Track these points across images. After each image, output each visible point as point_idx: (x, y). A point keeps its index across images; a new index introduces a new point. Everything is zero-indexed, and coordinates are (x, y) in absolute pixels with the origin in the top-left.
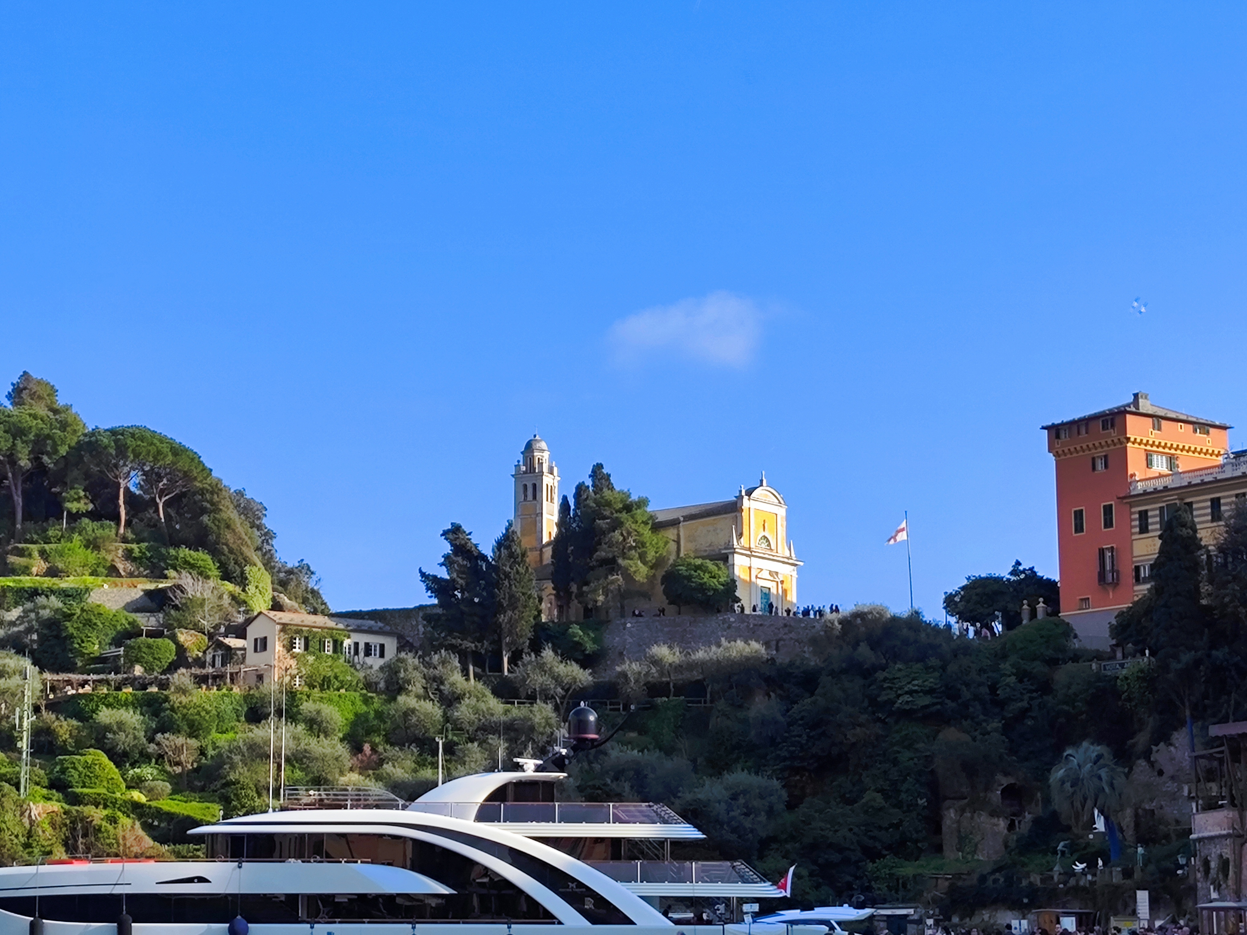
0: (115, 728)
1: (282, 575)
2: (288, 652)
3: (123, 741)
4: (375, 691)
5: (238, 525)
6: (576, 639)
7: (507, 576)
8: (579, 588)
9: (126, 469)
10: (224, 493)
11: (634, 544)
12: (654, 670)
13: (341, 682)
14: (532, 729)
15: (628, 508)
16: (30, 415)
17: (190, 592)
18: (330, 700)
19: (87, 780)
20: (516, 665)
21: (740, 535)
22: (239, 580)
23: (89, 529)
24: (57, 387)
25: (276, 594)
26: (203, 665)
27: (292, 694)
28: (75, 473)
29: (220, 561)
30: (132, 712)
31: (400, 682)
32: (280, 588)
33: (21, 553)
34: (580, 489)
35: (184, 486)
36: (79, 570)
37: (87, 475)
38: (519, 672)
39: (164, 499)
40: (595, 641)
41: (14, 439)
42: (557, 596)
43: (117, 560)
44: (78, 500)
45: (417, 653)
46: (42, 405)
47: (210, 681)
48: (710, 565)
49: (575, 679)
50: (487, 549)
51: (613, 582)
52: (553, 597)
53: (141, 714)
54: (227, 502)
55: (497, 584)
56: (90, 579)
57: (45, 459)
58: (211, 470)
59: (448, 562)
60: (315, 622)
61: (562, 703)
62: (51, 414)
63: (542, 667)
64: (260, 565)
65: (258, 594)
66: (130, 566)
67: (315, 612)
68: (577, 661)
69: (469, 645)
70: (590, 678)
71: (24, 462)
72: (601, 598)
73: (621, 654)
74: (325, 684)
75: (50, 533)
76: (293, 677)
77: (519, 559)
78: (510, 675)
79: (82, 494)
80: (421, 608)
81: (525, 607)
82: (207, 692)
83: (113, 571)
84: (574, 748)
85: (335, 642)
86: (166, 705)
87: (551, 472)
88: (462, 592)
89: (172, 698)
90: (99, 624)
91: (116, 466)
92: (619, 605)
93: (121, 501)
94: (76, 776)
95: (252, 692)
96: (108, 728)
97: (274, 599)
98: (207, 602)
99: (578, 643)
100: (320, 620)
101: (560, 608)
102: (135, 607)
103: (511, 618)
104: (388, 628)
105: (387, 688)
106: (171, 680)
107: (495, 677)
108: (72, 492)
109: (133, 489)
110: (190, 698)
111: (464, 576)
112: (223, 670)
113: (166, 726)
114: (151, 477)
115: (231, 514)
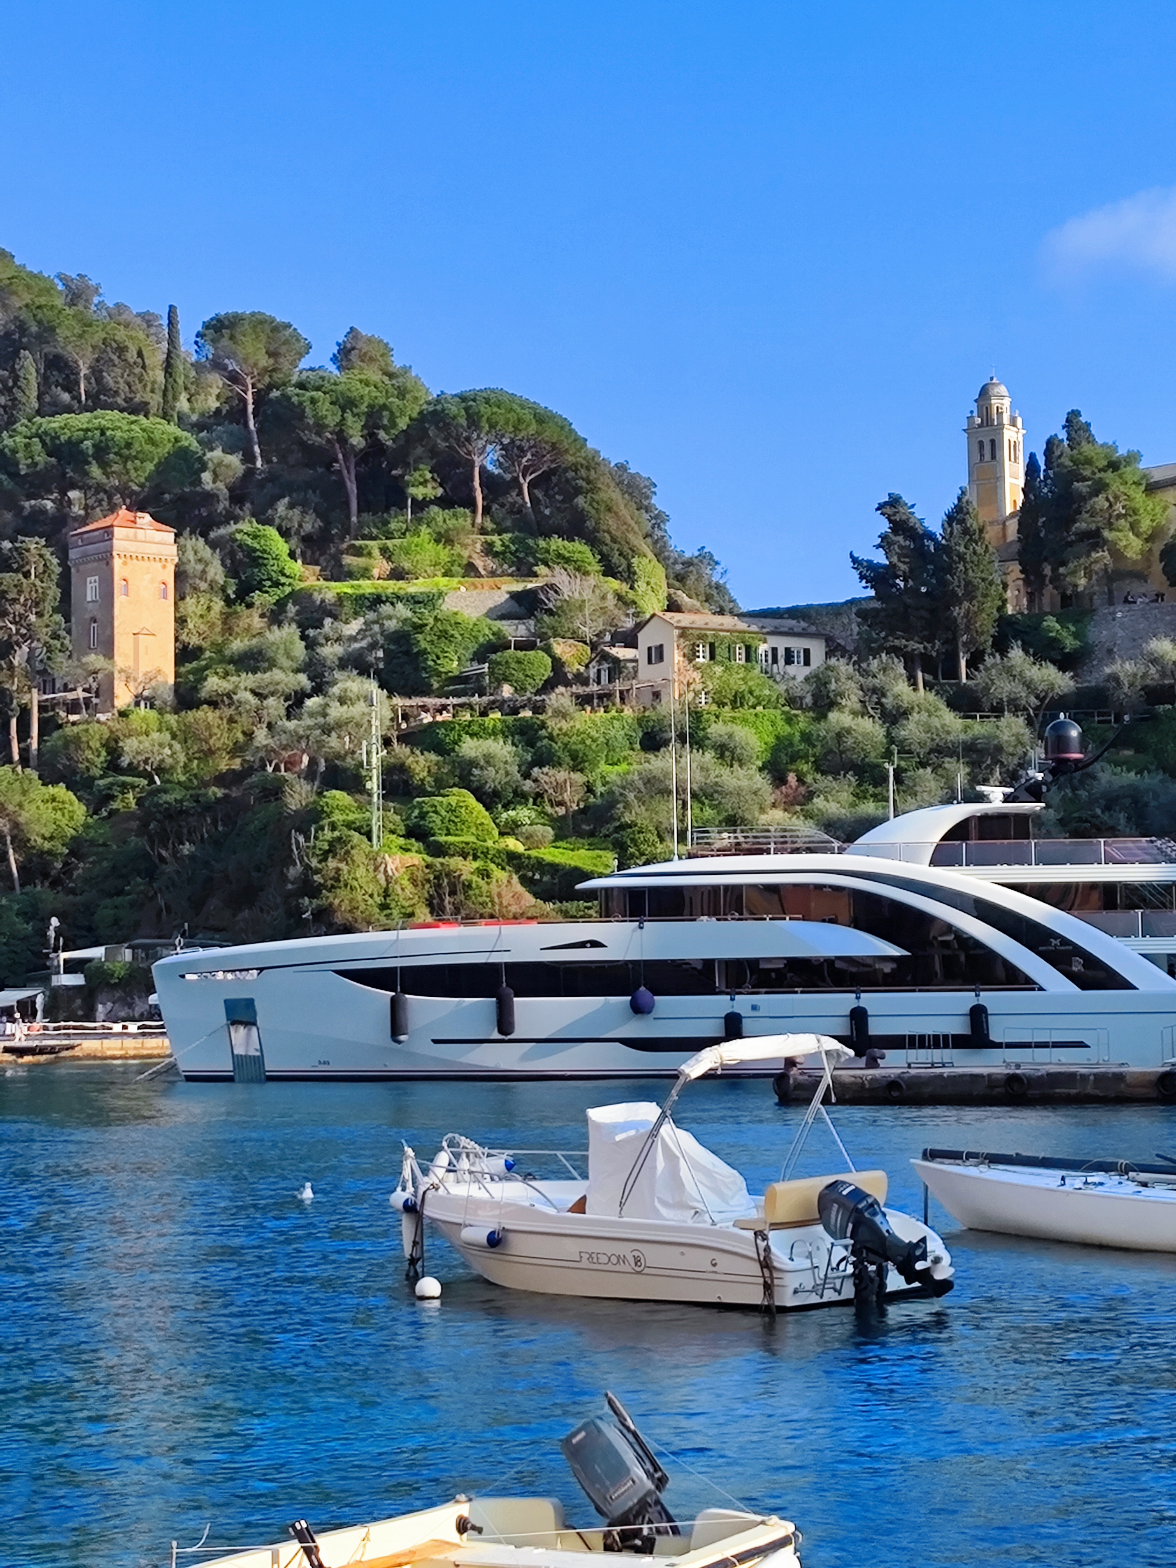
0: (482, 763)
1: (679, 567)
2: (690, 661)
3: (492, 777)
4: (801, 708)
5: (622, 507)
6: (1053, 634)
7: (961, 557)
8: (1054, 570)
9: (480, 444)
10: (602, 467)
11: (1123, 512)
12: (1153, 670)
13: (757, 698)
14: (999, 749)
15: (1114, 466)
16: (361, 381)
17: (566, 593)
18: (745, 721)
19: (452, 826)
20: (977, 669)
22: (625, 575)
23: (440, 519)
24: (391, 346)
25: (672, 591)
26: (585, 682)
27: (697, 716)
28: (420, 450)
29: (601, 553)
30: (501, 742)
31: (831, 695)
32: (677, 584)
33: (358, 552)
34: (1051, 444)
35: (552, 461)
36: (430, 570)
37: (431, 452)
38: (981, 678)
39: (529, 479)
40: (1076, 636)
41: (344, 411)
42: (1027, 582)
43: (475, 556)
44: (424, 483)
45: (851, 658)
46: (375, 369)
47: (596, 701)
49: (1052, 687)
50: (935, 524)
51: (1096, 561)
52: (1021, 582)
53: (513, 744)
54: (607, 479)
55: (949, 569)
56: (443, 582)
57: (382, 435)
58: (586, 440)
59: (885, 542)
60: (722, 624)
61: (1036, 715)
62: (386, 379)
63: (1009, 672)
64: (650, 555)
65: (650, 592)
66: (491, 563)
67: (721, 612)
68: (1054, 662)
69: (916, 646)
70: (1072, 683)
71: (357, 440)
72: (1082, 582)
73: (1110, 651)
74: (737, 701)
75: (393, 526)
76: (697, 694)
77: (976, 537)
78: (970, 683)
79: (429, 476)
80: (852, 602)
81: (985, 596)
82: (592, 715)
83: (470, 569)
84: (1053, 772)
85: (748, 648)
86: (543, 732)
87: (1013, 423)
88: (905, 580)
89: (550, 723)
90: (457, 635)
91: (468, 439)
92: (1106, 589)
93: (477, 483)
94: (438, 822)
95: (647, 714)
96: (472, 763)
97: (669, 597)
98: (587, 604)
99: (1055, 639)
100: (728, 621)
101: (1031, 597)
102: (500, 614)
103: (968, 611)
104: (813, 629)
105: (815, 703)
106: (548, 701)
107: (950, 685)
108: (417, 474)
109: (490, 467)
110: (572, 723)
111: (907, 560)
112: (611, 687)
113: (543, 759)
114: (512, 452)
115: (611, 494)
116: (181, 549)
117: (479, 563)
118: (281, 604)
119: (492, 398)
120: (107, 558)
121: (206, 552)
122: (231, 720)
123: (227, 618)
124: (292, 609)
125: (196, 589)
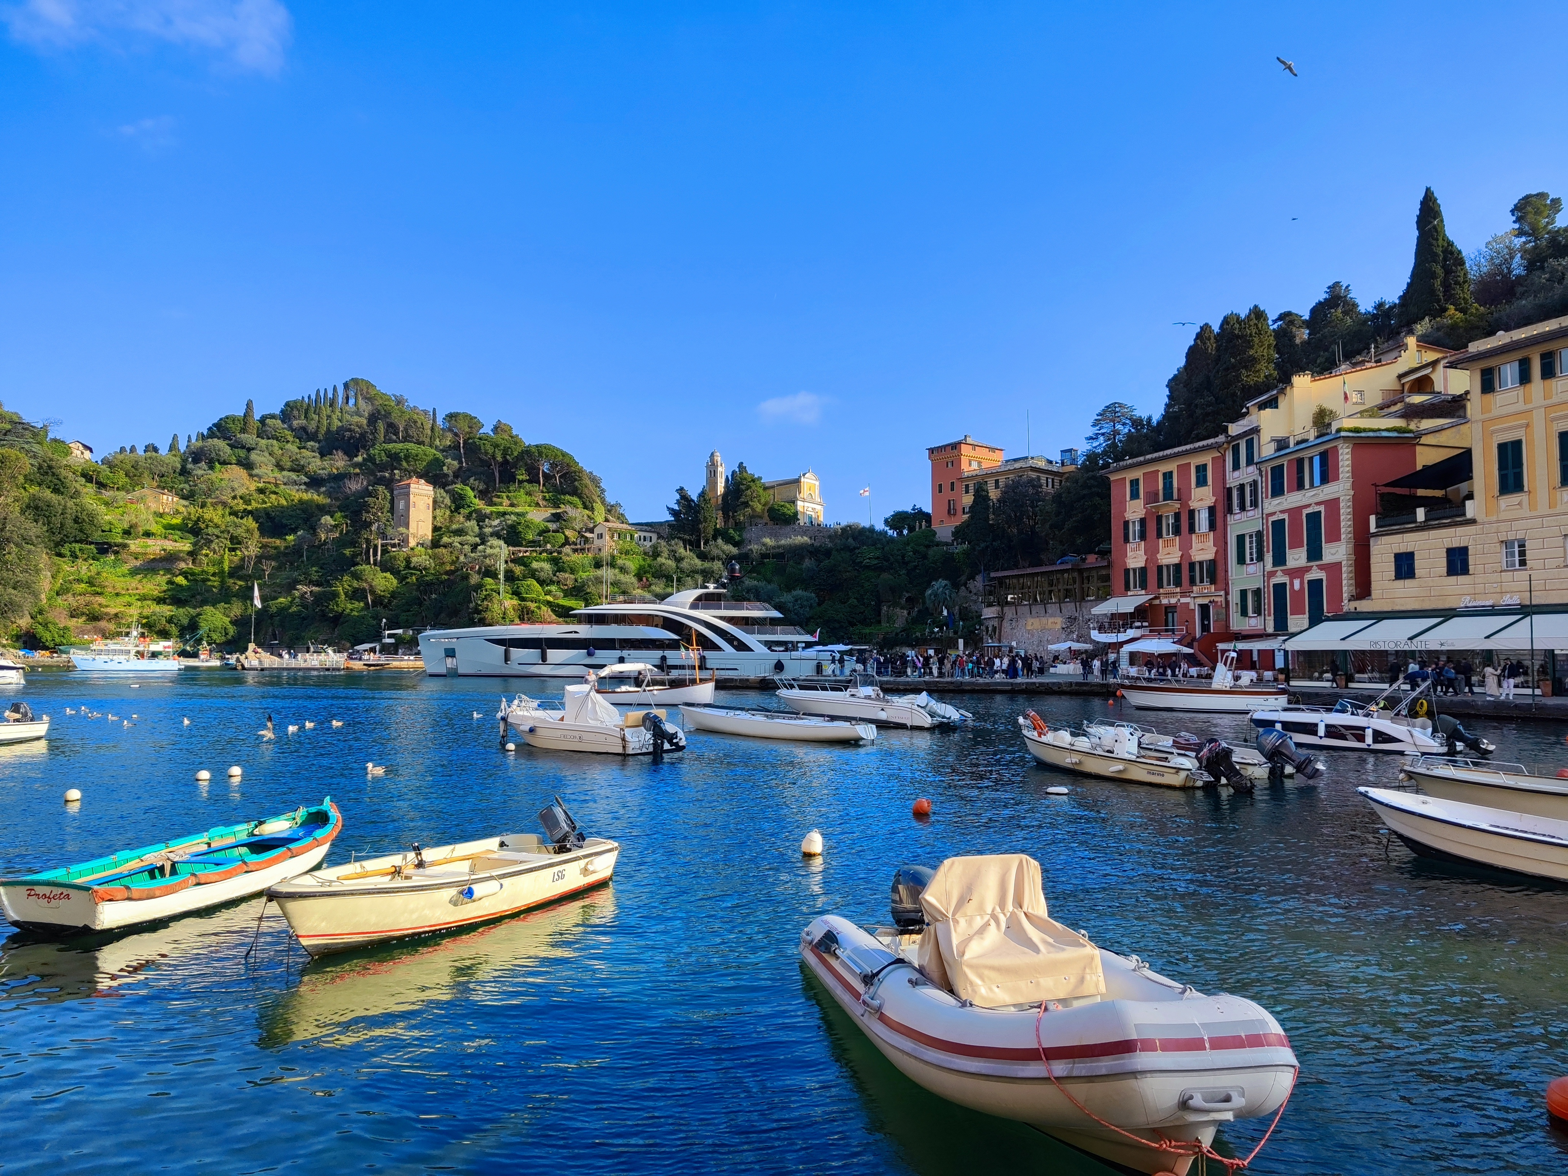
0: (539, 570)
1: (609, 507)
2: (612, 539)
3: (543, 575)
4: (647, 555)
5: (590, 486)
9: (542, 462)
10: (584, 472)
13: (633, 551)
14: (712, 571)
16: (501, 438)
17: (571, 515)
20: (706, 545)
22: (591, 510)
23: (527, 487)
24: (513, 427)
25: (607, 515)
26: (576, 545)
27: (613, 557)
28: (521, 463)
29: (584, 502)
30: (546, 564)
31: (657, 551)
32: (609, 514)
33: (499, 497)
35: (568, 470)
36: (524, 504)
37: (526, 464)
38: (708, 548)
39: (560, 475)
40: (739, 536)
41: (494, 448)
43: (540, 500)
44: (522, 475)
47: (579, 551)
52: (722, 518)
53: (550, 564)
56: (528, 508)
58: (579, 463)
61: (724, 561)
64: (600, 503)
65: (599, 515)
66: (545, 503)
67: (623, 523)
68: (731, 544)
69: (687, 537)
70: (737, 551)
74: (627, 553)
75: (511, 488)
76: (613, 549)
79: (524, 472)
82: (578, 556)
83: (538, 505)
85: (632, 536)
86: (561, 561)
89: (563, 558)
90: (532, 527)
91: (538, 460)
93: (541, 476)
95: (596, 556)
96: (536, 570)
97: (606, 518)
98: (578, 518)
99: (732, 537)
100: (625, 526)
101: (725, 523)
102: (547, 520)
106: (563, 550)
108: (520, 472)
109: (546, 471)
110: (571, 558)
112: (585, 546)
113: (561, 570)
114: (553, 466)
115: (587, 481)
116: (435, 493)
118: (471, 513)
119: (548, 447)
120: (408, 494)
121: (444, 494)
122: (451, 552)
123: (451, 517)
124: (474, 515)
125: (440, 507)
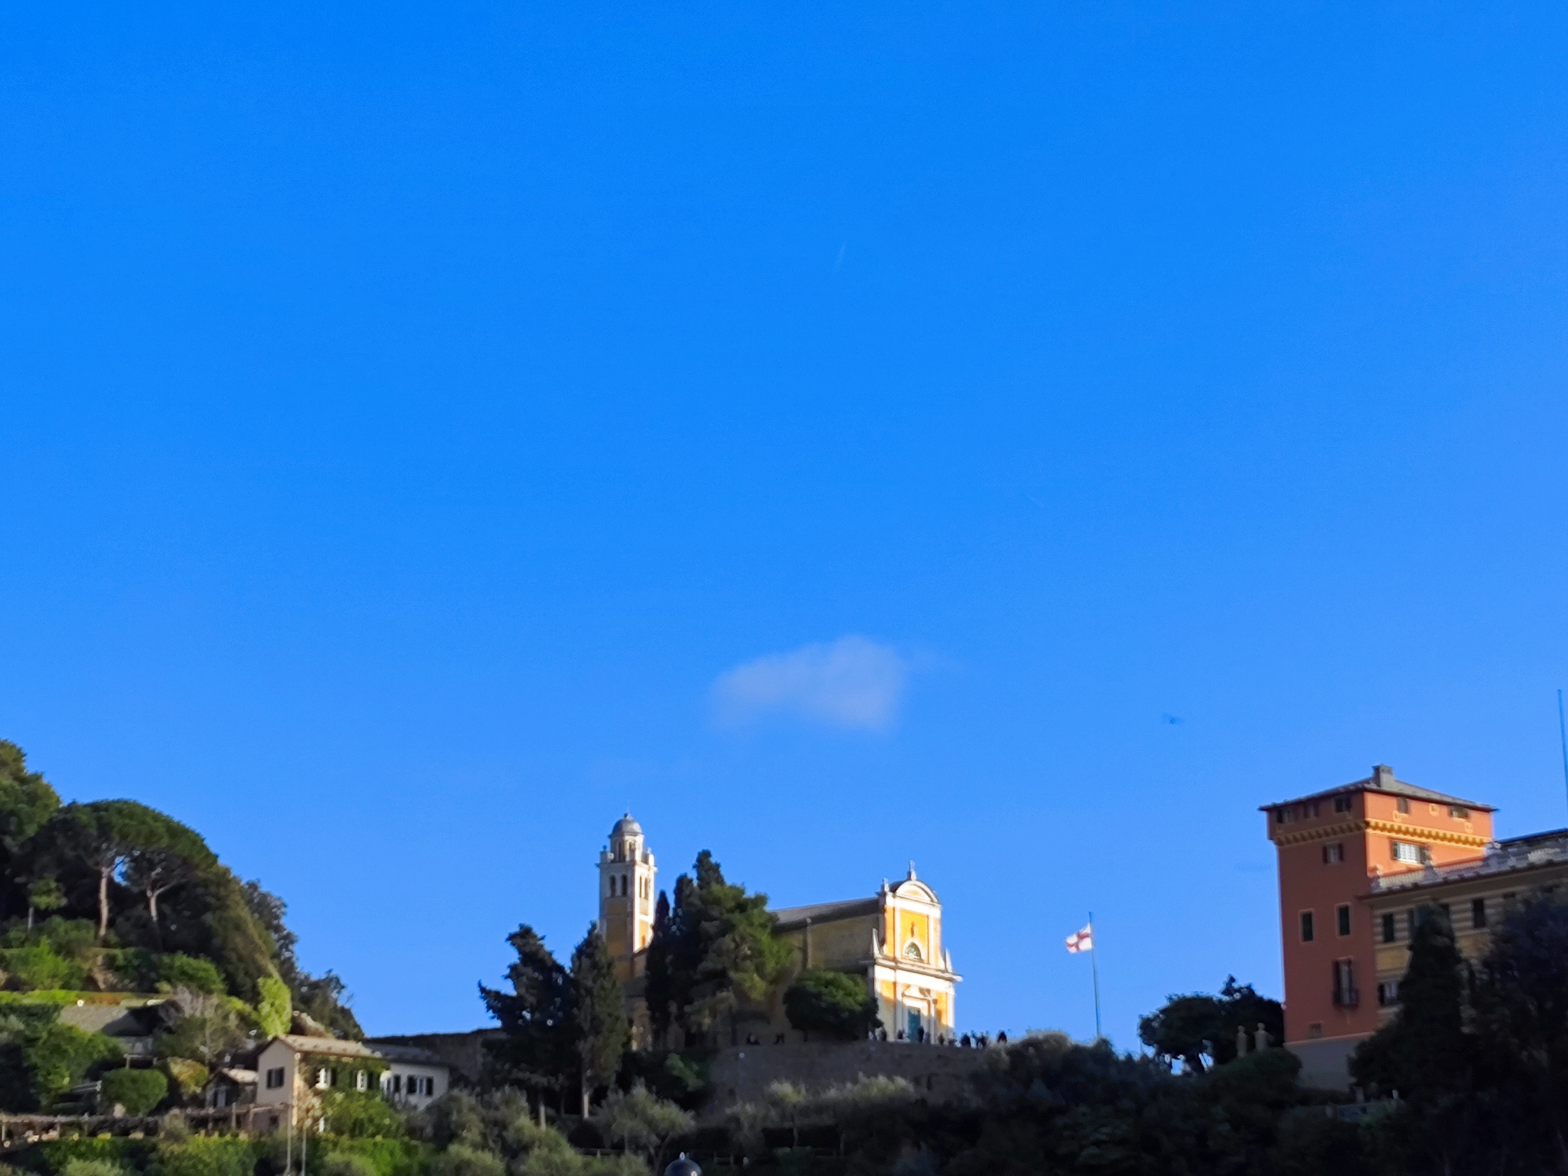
1: (304, 989)
2: (311, 1086)
4: (421, 1139)
5: (251, 926)
6: (676, 1073)
7: (589, 991)
8: (680, 1008)
11: (749, 952)
12: (773, 1113)
15: (742, 907)
17: (188, 1012)
18: (363, 1150)
21: (882, 942)
22: (250, 995)
23: (62, 930)
25: (296, 1013)
26: (201, 1104)
27: (314, 1142)
28: (45, 859)
29: (226, 971)
32: (302, 1007)
34: (682, 883)
35: (183, 876)
36: (47, 982)
37: (61, 862)
38: (603, 1114)
39: (158, 892)
42: (653, 1019)
43: (95, 970)
44: (48, 892)
45: (473, 1089)
46: (6, 773)
47: (211, 1124)
48: (845, 980)
49: (673, 1123)
50: (564, 958)
51: (722, 1001)
53: (122, 1167)
54: (238, 897)
55: (576, 1003)
56: (60, 994)
57: (8, 841)
58: (217, 856)
59: (514, 973)
60: (345, 1050)
61: (657, 1154)
62: (16, 785)
63: (632, 1109)
64: (276, 975)
65: (273, 1013)
66: (111, 978)
67: (345, 1037)
68: (676, 1101)
69: (539, 1079)
70: (693, 1123)
72: (707, 1021)
73: (731, 1092)
74: (356, 1129)
75: (12, 934)
76: (316, 1120)
77: (604, 971)
78: (591, 1119)
79: (53, 885)
80: (480, 1032)
81: (611, 1031)
82: (206, 1139)
83: (89, 984)
87: (645, 860)
88: (532, 1013)
89: (161, 1146)
90: (71, 1051)
91: (97, 850)
92: (730, 1029)
95: (263, 1139)
97: (293, 1020)
98: (208, 1024)
100: (352, 1047)
102: (116, 1030)
103: (593, 1046)
104: (437, 1058)
105: (436, 1135)
106: (160, 1123)
107: (573, 1121)
108: (41, 883)
110: (184, 1147)
111: (535, 991)
112: (227, 1110)
114: (142, 864)
115: (241, 911)
117: (100, 977)
